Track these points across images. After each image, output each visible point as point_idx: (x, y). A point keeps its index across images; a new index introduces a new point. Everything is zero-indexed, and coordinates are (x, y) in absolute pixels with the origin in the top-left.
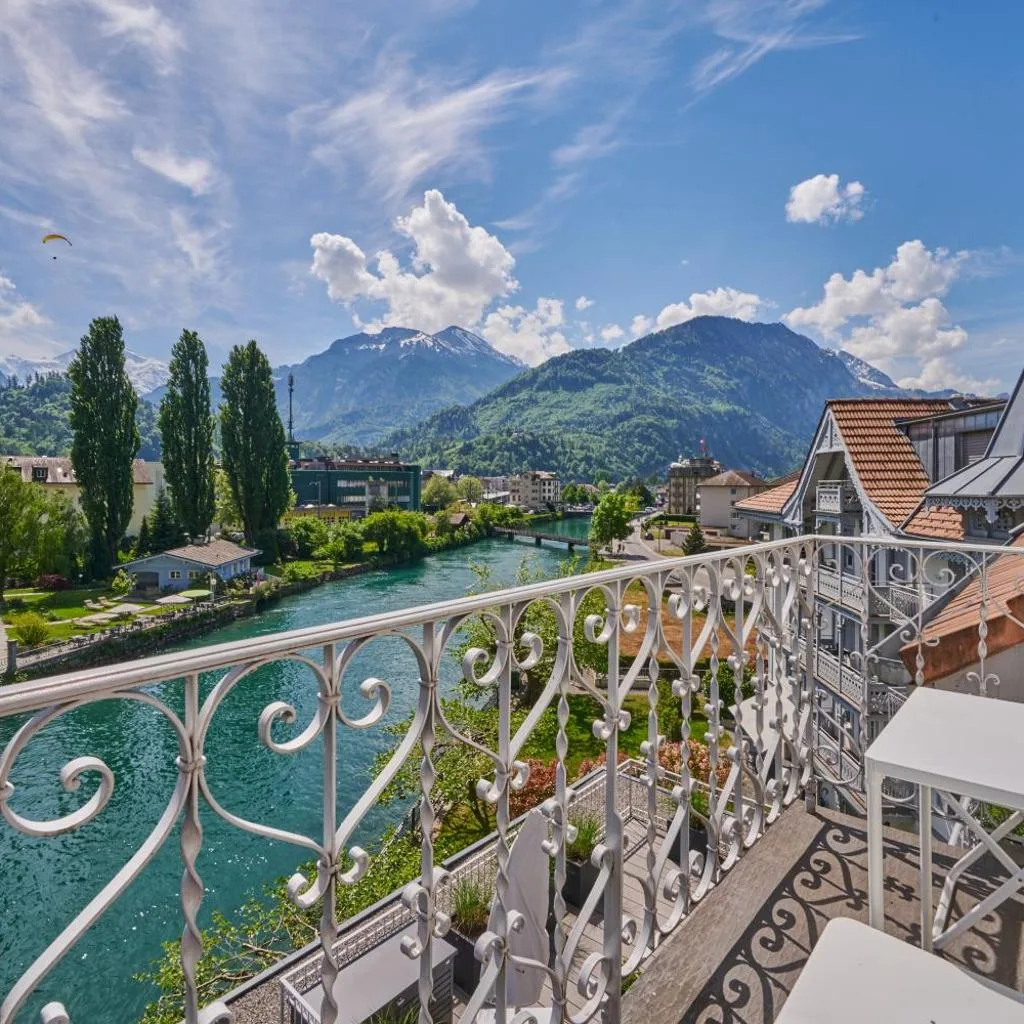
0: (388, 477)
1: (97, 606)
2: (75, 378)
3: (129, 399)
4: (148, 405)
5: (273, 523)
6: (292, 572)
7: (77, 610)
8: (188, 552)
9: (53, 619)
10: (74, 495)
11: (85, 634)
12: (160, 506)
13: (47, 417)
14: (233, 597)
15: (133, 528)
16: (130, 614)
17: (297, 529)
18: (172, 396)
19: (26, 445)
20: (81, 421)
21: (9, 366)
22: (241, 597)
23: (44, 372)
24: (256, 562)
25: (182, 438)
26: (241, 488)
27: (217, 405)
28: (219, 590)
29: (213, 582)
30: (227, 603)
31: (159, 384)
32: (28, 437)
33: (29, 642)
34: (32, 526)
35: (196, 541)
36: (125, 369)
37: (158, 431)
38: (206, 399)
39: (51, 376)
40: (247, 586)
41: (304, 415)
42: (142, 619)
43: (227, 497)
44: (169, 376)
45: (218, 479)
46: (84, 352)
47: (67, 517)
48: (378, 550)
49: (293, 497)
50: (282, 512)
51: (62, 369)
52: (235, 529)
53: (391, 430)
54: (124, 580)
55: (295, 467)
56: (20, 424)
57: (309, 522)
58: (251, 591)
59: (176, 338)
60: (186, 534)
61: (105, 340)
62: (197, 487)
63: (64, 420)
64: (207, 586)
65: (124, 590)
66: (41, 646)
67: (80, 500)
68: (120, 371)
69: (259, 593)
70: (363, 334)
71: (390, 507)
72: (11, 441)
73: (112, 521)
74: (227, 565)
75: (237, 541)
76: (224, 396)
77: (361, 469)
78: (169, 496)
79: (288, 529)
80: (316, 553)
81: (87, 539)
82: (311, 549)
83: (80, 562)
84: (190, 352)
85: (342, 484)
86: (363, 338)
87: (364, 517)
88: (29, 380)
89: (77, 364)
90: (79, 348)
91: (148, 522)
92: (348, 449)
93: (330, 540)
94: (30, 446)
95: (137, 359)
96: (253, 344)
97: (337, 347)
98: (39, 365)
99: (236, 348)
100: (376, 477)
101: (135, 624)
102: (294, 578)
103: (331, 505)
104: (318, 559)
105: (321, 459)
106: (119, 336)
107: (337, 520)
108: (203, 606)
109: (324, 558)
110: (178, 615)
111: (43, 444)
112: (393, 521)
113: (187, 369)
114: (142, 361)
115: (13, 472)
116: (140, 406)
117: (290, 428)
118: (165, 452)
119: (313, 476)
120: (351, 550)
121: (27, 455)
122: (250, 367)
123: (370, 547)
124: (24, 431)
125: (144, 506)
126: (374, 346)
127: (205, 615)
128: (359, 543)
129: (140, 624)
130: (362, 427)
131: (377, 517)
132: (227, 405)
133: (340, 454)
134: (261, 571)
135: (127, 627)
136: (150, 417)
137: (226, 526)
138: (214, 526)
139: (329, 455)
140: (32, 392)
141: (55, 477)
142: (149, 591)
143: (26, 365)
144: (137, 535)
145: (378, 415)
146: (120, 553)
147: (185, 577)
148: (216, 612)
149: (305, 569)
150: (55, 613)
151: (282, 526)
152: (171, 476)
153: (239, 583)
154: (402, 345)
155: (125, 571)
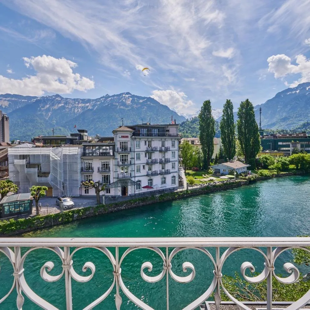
0: (300, 141)
1: (205, 176)
2: (200, 118)
3: (213, 121)
4: (217, 122)
5: (254, 156)
6: (261, 173)
7: (201, 177)
8: (228, 164)
9: (196, 179)
10: (200, 147)
11: (202, 183)
12: (220, 151)
13: (194, 128)
14: (241, 179)
15: (214, 157)
16: (213, 180)
17: (263, 159)
18: (223, 119)
19: (190, 135)
20: (202, 128)
21: (187, 116)
22: (244, 179)
23: (193, 117)
24: (248, 168)
25: (226, 131)
26: (244, 146)
27: (236, 120)
28: (237, 176)
29: (235, 173)
30: (239, 180)
31: (220, 116)
32: (190, 133)
33: (191, 184)
34: (191, 155)
35: (230, 161)
36: (211, 113)
37: (220, 129)
38: (233, 119)
39: (195, 117)
40: (246, 176)
41: (265, 120)
42: (216, 181)
43: (239, 148)
44: (223, 113)
45: (236, 143)
46: (202, 111)
47: (199, 153)
48: (295, 168)
49: (261, 148)
50: (258, 153)
51: (197, 116)
52: (242, 158)
53: (302, 123)
54: (212, 170)
55: (262, 138)
56: (189, 130)
57: (267, 157)
58: (247, 177)
59: (225, 102)
60: (228, 159)
61: (207, 106)
62: (231, 145)
63: (198, 128)
64: (233, 175)
65: (211, 173)
66: (193, 185)
67: (201, 149)
68: (210, 114)
69: (249, 179)
70: (289, 88)
71: (302, 152)
72: (187, 134)
73: (208, 154)
74: (240, 168)
75: (242, 162)
76: (238, 118)
77: (289, 138)
78: (223, 148)
79: (259, 159)
80: (270, 167)
81: (203, 159)
82: (268, 166)
83: (201, 164)
84: (229, 105)
85: (280, 143)
86: (289, 90)
87: (290, 155)
88: (190, 119)
89: (200, 114)
90: (201, 109)
91: (217, 155)
92: (283, 131)
93: (275, 163)
94: (191, 135)
95: (214, 110)
96: (248, 100)
97: (278, 95)
98: (192, 115)
99: (242, 102)
100: (295, 141)
101: (214, 183)
102: (262, 175)
103: (276, 151)
104: (271, 169)
105: (272, 135)
106: (210, 104)
107: (278, 156)
108: (232, 180)
109: (273, 169)
110: (225, 182)
111: (194, 135)
112: (303, 157)
113: (228, 111)
114: (216, 110)
115: (188, 142)
116: (215, 123)
117: (260, 125)
118: (222, 135)
119: (269, 141)
120: (284, 167)
121: (190, 138)
122: (247, 107)
123: (292, 166)
124: (190, 131)
125: (216, 151)
126: (294, 92)
127: (233, 183)
128: (288, 165)
129: (215, 183)
130: (288, 122)
131: (295, 156)
132: (239, 120)
133: (279, 133)
134: (250, 171)
135: (212, 183)
136: (218, 125)
137: (239, 157)
138: (236, 157)
139: (275, 133)
140: (191, 122)
141: (196, 143)
142: (218, 174)
143: (190, 115)
144: (214, 158)
145: (296, 117)
146: (210, 163)
147: (227, 171)
148: (236, 182)
149: (266, 172)
150: (196, 177)
151: (257, 157)
152: (223, 142)
153: (243, 175)
154: (307, 89)
155: (212, 168)
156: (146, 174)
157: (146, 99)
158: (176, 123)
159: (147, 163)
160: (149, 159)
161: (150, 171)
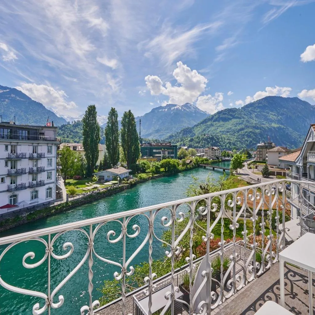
0: (168, 149)
1: (88, 185)
2: (84, 122)
3: (98, 128)
4: (102, 129)
5: (135, 162)
6: (140, 177)
7: (84, 186)
8: (112, 170)
9: (78, 188)
10: (83, 154)
11: (85, 192)
12: (105, 157)
13: (77, 132)
14: (124, 183)
15: (98, 163)
16: (97, 187)
17: (141, 164)
18: (108, 126)
19: (72, 140)
20: (86, 134)
21: (68, 119)
22: (126, 183)
23: (76, 120)
24: (130, 173)
25: (111, 138)
26: (126, 152)
27: (120, 128)
28: (120, 181)
29: (119, 179)
30: (122, 185)
31: (105, 123)
32: (72, 138)
33: (71, 194)
34: (73, 162)
35: (114, 167)
36: (97, 119)
37: (104, 136)
38: (117, 127)
39: (78, 121)
40: (128, 180)
41: (144, 130)
42: (100, 189)
43: (123, 155)
44: (108, 121)
45: (120, 149)
46: (86, 115)
47: (82, 160)
48: (164, 170)
49: (141, 155)
50: (138, 159)
51: (81, 119)
52: (125, 164)
53: (169, 135)
54: (96, 178)
55: (141, 146)
56: (70, 134)
57: (145, 162)
58: (129, 182)
59: (110, 110)
60: (112, 165)
61: (92, 112)
62: (115, 151)
63: (81, 133)
64: (117, 180)
65: (96, 180)
66: (75, 195)
67: (85, 155)
68: (96, 120)
69: (131, 182)
70: (161, 106)
71: (168, 158)
72: (68, 139)
73: (92, 161)
74: (123, 174)
75: (125, 167)
76: (122, 126)
77: (161, 146)
78: (107, 154)
79: (139, 164)
80: (147, 171)
81: (86, 166)
82: (145, 170)
83: (84, 172)
84: (113, 113)
85: (154, 151)
86: (161, 107)
87: (161, 161)
88: (72, 122)
89: (84, 118)
90: (85, 113)
91: (102, 161)
92: (156, 140)
93: (151, 167)
94: (73, 140)
95: (100, 116)
96: (130, 111)
97: (153, 110)
98: (75, 118)
99: (125, 112)
100: (164, 149)
101: (98, 190)
102: (141, 178)
103: (151, 157)
104: (148, 173)
105: (148, 143)
106: (95, 110)
107: (153, 162)
108: (116, 186)
109: (149, 173)
110: (109, 188)
111: (76, 140)
112: (169, 162)
113: (112, 118)
114: (101, 116)
115: (68, 148)
116: (100, 129)
117: (140, 134)
118: (106, 142)
119: (146, 148)
120: (157, 171)
121: (72, 143)
122: (129, 116)
123: (162, 169)
124: (71, 136)
125: (101, 158)
126: (164, 110)
127: (116, 188)
128: (159, 168)
129: (99, 190)
130: (160, 134)
131: (164, 161)
132: (123, 128)
133: (154, 142)
134: (132, 176)
135: (96, 191)
136: (102, 132)
137: (122, 163)
138: (119, 163)
139: (151, 142)
140: (73, 126)
141: (79, 149)
142: (102, 181)
143: (72, 118)
144: (99, 165)
145: (165, 130)
146: (95, 170)
147: (111, 177)
148: (119, 187)
149: (144, 175)
150: (78, 186)
151: (137, 163)
152: (108, 149)
153: (126, 179)
154: (172, 109)
155: (96, 175)
156: (6, 189)
157: (8, 90)
158: (54, 126)
159: (8, 174)
160: (12, 168)
161: (13, 185)
